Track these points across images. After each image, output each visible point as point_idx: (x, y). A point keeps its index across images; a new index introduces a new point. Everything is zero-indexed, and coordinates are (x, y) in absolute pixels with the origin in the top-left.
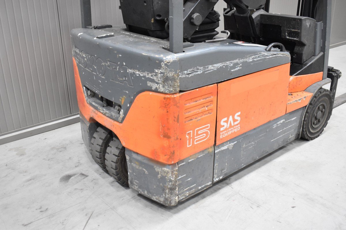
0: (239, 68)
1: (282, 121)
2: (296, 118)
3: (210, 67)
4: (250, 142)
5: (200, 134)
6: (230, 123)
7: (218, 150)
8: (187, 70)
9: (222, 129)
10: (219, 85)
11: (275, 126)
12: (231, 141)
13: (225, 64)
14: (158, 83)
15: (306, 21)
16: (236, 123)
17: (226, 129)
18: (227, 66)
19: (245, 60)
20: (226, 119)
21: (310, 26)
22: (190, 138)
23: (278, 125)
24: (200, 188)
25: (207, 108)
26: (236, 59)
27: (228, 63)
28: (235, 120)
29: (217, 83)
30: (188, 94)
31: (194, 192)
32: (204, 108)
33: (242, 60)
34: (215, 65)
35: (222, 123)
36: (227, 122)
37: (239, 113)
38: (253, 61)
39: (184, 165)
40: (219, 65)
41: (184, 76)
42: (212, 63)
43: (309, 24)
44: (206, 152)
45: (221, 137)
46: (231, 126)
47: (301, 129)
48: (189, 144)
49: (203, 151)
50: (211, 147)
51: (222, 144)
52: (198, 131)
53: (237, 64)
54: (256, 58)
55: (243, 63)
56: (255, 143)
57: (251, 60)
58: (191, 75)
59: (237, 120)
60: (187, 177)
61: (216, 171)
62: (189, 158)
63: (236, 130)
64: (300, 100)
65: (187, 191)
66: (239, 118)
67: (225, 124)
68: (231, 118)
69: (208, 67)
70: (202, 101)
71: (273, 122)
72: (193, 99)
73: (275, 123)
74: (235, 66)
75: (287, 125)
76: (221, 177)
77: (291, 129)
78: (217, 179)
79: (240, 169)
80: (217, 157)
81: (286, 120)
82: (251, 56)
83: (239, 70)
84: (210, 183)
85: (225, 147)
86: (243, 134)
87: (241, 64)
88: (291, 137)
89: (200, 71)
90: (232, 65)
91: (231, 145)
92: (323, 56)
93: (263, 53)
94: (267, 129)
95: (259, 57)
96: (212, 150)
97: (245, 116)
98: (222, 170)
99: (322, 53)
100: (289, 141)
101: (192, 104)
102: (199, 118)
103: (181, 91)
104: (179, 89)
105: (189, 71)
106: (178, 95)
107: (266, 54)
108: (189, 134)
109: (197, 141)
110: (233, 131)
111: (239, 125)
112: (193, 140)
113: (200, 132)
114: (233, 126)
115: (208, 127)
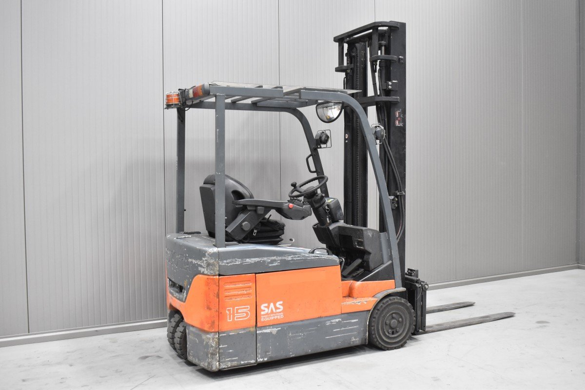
0: (276, 264)
1: (337, 320)
2: (357, 320)
3: (248, 260)
4: (297, 332)
5: (240, 313)
6: (272, 309)
7: (260, 332)
8: (226, 260)
9: (262, 313)
10: (257, 275)
11: (328, 323)
12: (273, 326)
13: (263, 260)
14: (204, 268)
15: (367, 231)
16: (278, 311)
17: (267, 314)
18: (264, 261)
19: (283, 258)
20: (266, 305)
21: (373, 235)
22: (230, 314)
23: (332, 323)
24: (242, 362)
25: (245, 292)
26: (274, 256)
27: (265, 259)
28: (276, 308)
29: (256, 273)
30: (227, 278)
31: (236, 365)
32: (243, 292)
33: (279, 258)
34: (253, 259)
35: (262, 307)
36: (268, 307)
37: (281, 302)
38: (292, 260)
39: (224, 336)
40: (257, 259)
41: (224, 264)
42: (249, 258)
44: (248, 330)
45: (262, 320)
46: (272, 312)
47: (366, 333)
48: (230, 319)
49: (244, 329)
50: (253, 327)
51: (265, 327)
52: (237, 309)
53: (275, 261)
54: (295, 257)
55: (281, 260)
56: (304, 335)
58: (230, 264)
59: (279, 308)
60: (228, 348)
61: (259, 351)
62: (230, 331)
63: (279, 317)
64: (359, 302)
65: (229, 361)
66: (281, 307)
67: (266, 309)
68: (272, 305)
69: (245, 260)
70: (241, 285)
71: (326, 319)
72: (231, 282)
73: (328, 320)
74: (272, 262)
75: (345, 325)
76: (266, 359)
77: (352, 330)
78: (261, 360)
79: (288, 357)
80: (259, 337)
81: (343, 320)
82: (290, 255)
83: (277, 265)
84: (253, 361)
85: (268, 331)
86: (288, 323)
87: (279, 261)
88: (354, 340)
89: (238, 262)
90: (269, 261)
91: (274, 330)
92: (392, 264)
93: (303, 254)
94: (318, 324)
95: (298, 257)
96: (253, 329)
97: (288, 307)
98: (266, 352)
99: (390, 262)
100: (352, 344)
101: (231, 286)
102: (238, 299)
103: (220, 275)
104: (217, 272)
105: (229, 261)
106: (217, 277)
107: (307, 255)
108: (229, 310)
109: (237, 318)
110: (276, 317)
111: (282, 313)
112: (234, 317)
113: (239, 311)
114: (276, 313)
115: (248, 308)
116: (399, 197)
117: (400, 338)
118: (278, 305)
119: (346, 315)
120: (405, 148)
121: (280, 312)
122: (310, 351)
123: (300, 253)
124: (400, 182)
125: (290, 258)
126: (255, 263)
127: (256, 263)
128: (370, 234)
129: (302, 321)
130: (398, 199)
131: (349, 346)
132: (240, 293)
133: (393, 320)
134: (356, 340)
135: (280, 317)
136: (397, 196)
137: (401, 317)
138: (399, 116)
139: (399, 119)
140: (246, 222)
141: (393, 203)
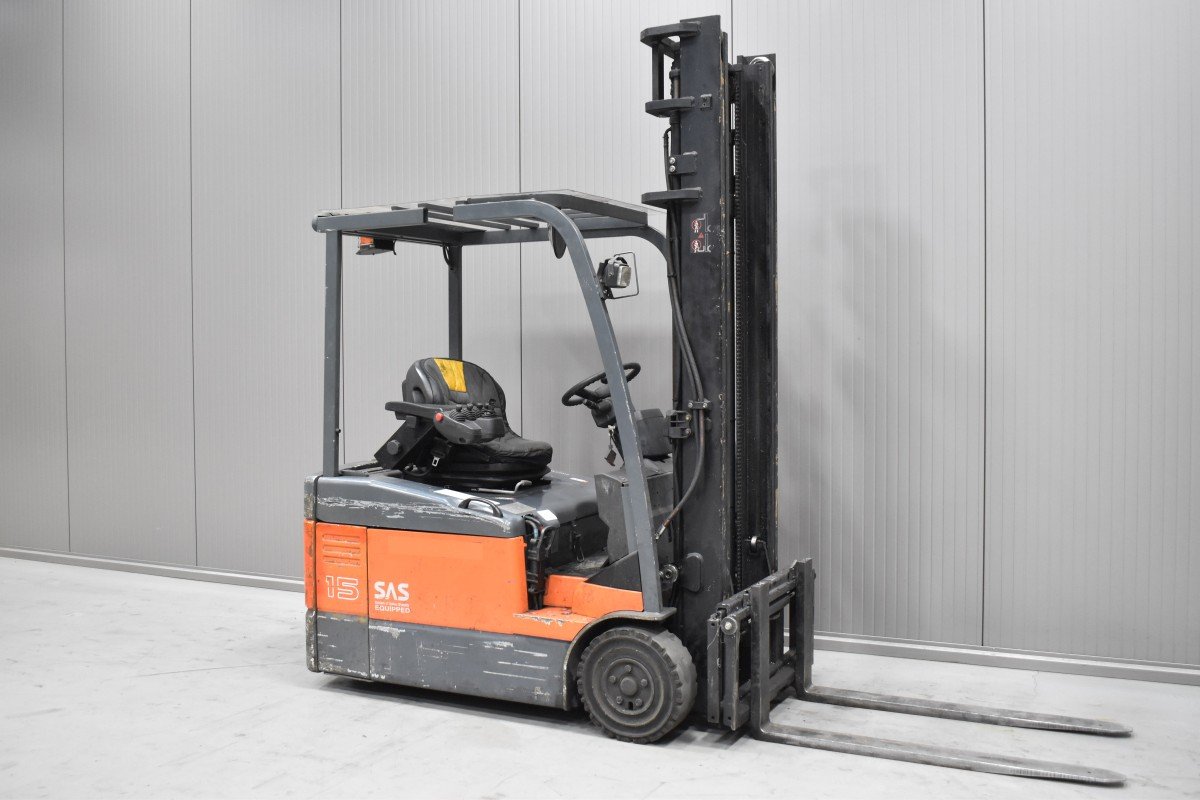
0: (398, 516)
1: (505, 644)
2: (546, 655)
3: (356, 502)
4: (432, 646)
5: (344, 587)
6: (391, 594)
7: (374, 627)
8: (327, 497)
9: (377, 596)
10: (368, 529)
11: (488, 645)
12: (395, 623)
13: (378, 505)
15: (600, 480)
16: (401, 599)
17: (383, 600)
18: (380, 508)
19: (410, 508)
20: (382, 584)
22: (331, 586)
23: (495, 646)
24: (349, 671)
25: (352, 555)
26: (395, 503)
27: (382, 504)
28: (399, 594)
29: (367, 527)
30: (327, 526)
32: (348, 554)
33: (404, 507)
34: (363, 502)
37: (406, 586)
38: (424, 514)
39: (324, 619)
40: (369, 504)
41: (323, 503)
42: (359, 499)
44: (356, 619)
45: (376, 608)
47: (563, 687)
48: (331, 594)
49: (352, 616)
50: (364, 617)
51: (378, 621)
52: (341, 581)
53: (397, 510)
54: (429, 510)
55: (406, 511)
56: (444, 654)
57: (421, 511)
58: (331, 505)
59: (403, 595)
60: (330, 641)
61: (373, 660)
62: (333, 614)
64: (548, 620)
65: (331, 662)
66: (406, 594)
67: (382, 591)
68: (391, 587)
69: (353, 502)
70: (346, 542)
71: (484, 636)
72: (334, 535)
73: (488, 640)
74: (393, 511)
75: (522, 659)
76: (383, 677)
77: (535, 673)
78: (377, 676)
79: (418, 686)
80: (372, 636)
81: (517, 646)
83: (398, 519)
84: (364, 674)
85: (385, 629)
86: (418, 624)
87: (402, 513)
88: (540, 693)
89: (343, 503)
90: (388, 509)
91: (396, 632)
92: (638, 558)
93: (443, 507)
94: (467, 642)
95: (434, 510)
96: (363, 620)
97: (417, 595)
98: (384, 665)
99: (634, 553)
100: (535, 701)
101: (333, 541)
102: (342, 564)
103: (318, 520)
104: (311, 515)
105: (330, 499)
106: (312, 522)
107: (449, 510)
108: (329, 579)
109: (341, 595)
110: (398, 609)
111: (407, 605)
112: (336, 592)
113: (344, 584)
114: (397, 602)
115: (355, 582)
116: (694, 412)
117: (644, 722)
118: (402, 587)
119: (524, 639)
121: (404, 602)
122: (455, 688)
123: (437, 504)
125: (420, 510)
126: (366, 508)
127: (368, 510)
128: (606, 488)
129: (441, 627)
130: (691, 417)
131: (530, 703)
132: (343, 554)
133: (626, 679)
134: (544, 695)
135: (404, 610)
136: (690, 411)
137: (646, 678)
138: (702, 230)
139: (701, 236)
140: (393, 441)
141: (673, 425)
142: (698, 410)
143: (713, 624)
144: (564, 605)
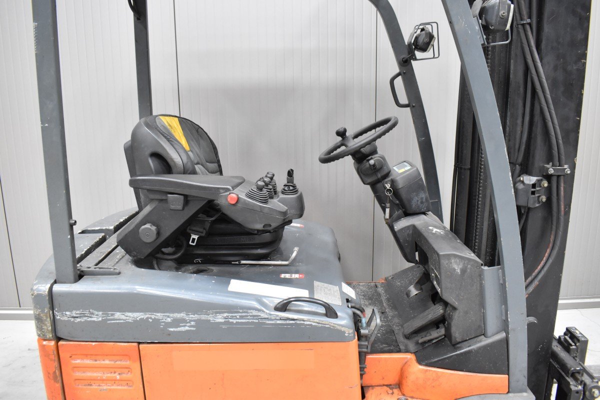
0: (187, 328)
3: (118, 315)
8: (71, 311)
10: (141, 346)
13: (153, 317)
15: (448, 259)
18: (157, 321)
19: (204, 317)
21: (463, 271)
25: (118, 377)
26: (180, 312)
27: (159, 315)
29: (139, 343)
32: (113, 375)
33: (196, 317)
34: (130, 314)
38: (225, 323)
40: (139, 316)
41: (66, 319)
42: (122, 310)
43: (461, 266)
53: (184, 321)
54: (232, 317)
55: (198, 321)
57: (223, 321)
58: (78, 320)
69: (112, 315)
70: (107, 362)
72: (87, 355)
74: (177, 322)
82: (220, 313)
83: (187, 331)
87: (193, 323)
89: (98, 317)
90: (169, 320)
92: (506, 341)
93: (255, 313)
95: (242, 317)
99: (503, 335)
101: (88, 362)
102: (105, 387)
103: (59, 339)
104: (50, 335)
105: (74, 313)
106: (53, 343)
107: (263, 315)
116: (554, 180)
120: (584, 56)
124: (561, 142)
125: (220, 319)
126: (135, 321)
127: (137, 322)
128: (457, 267)
130: (549, 182)
136: (548, 177)
140: (148, 226)
141: (533, 193)
142: (558, 176)
143: (577, 392)
144: (382, 383)
